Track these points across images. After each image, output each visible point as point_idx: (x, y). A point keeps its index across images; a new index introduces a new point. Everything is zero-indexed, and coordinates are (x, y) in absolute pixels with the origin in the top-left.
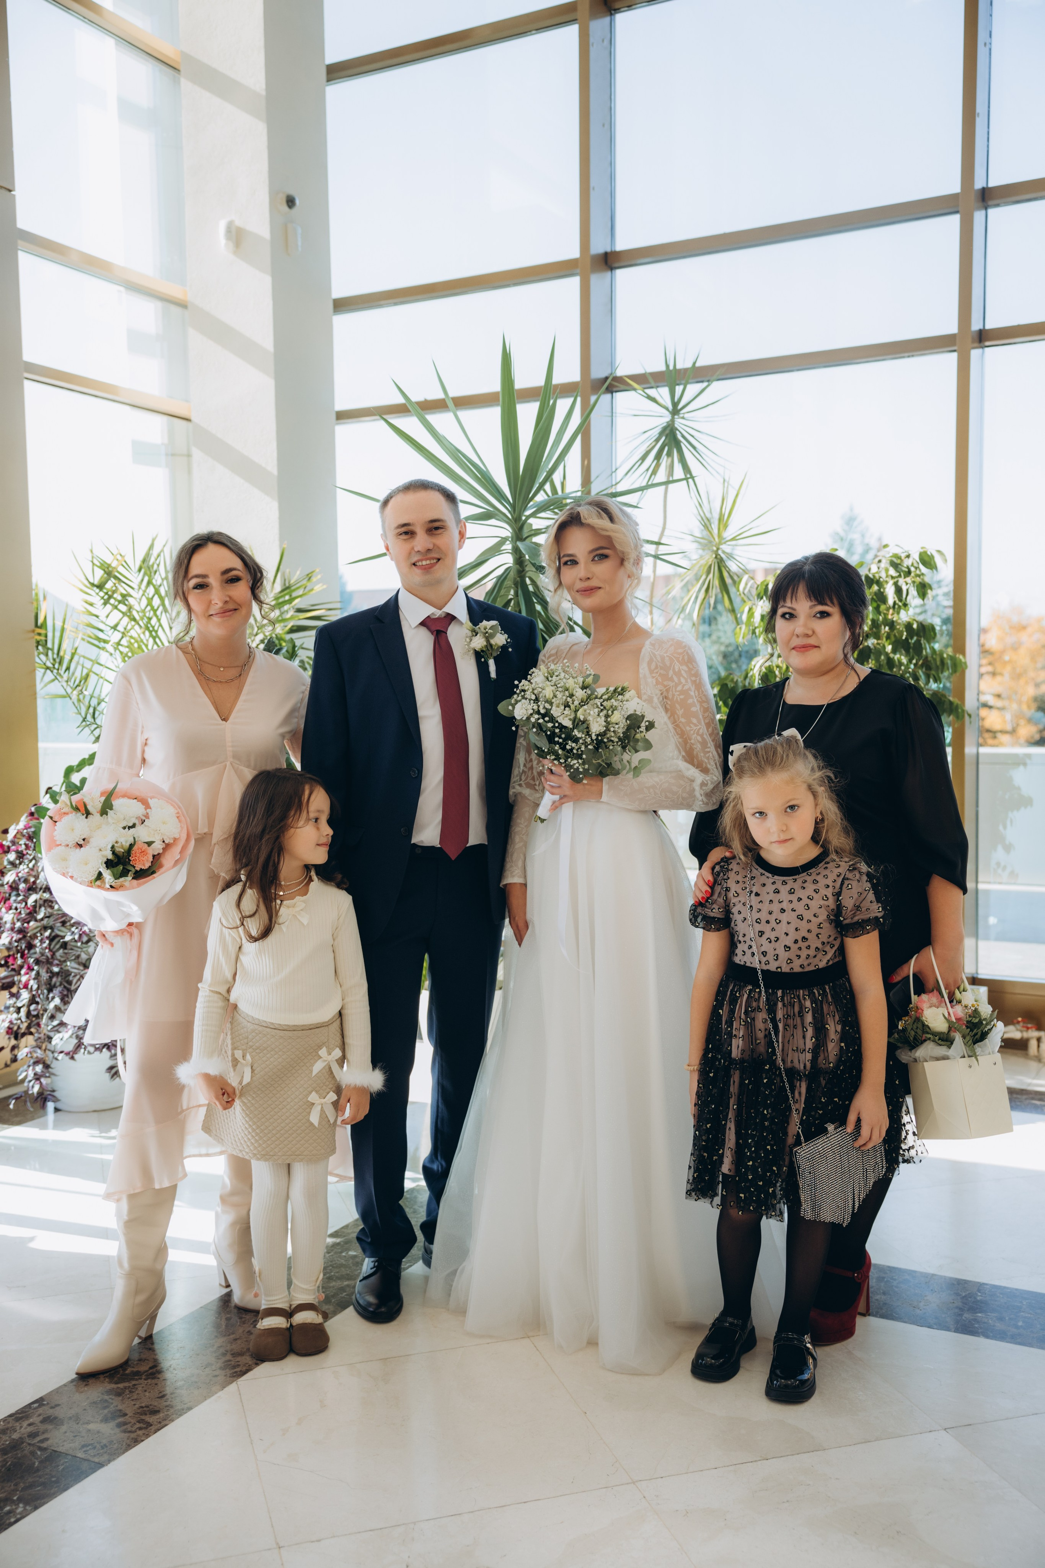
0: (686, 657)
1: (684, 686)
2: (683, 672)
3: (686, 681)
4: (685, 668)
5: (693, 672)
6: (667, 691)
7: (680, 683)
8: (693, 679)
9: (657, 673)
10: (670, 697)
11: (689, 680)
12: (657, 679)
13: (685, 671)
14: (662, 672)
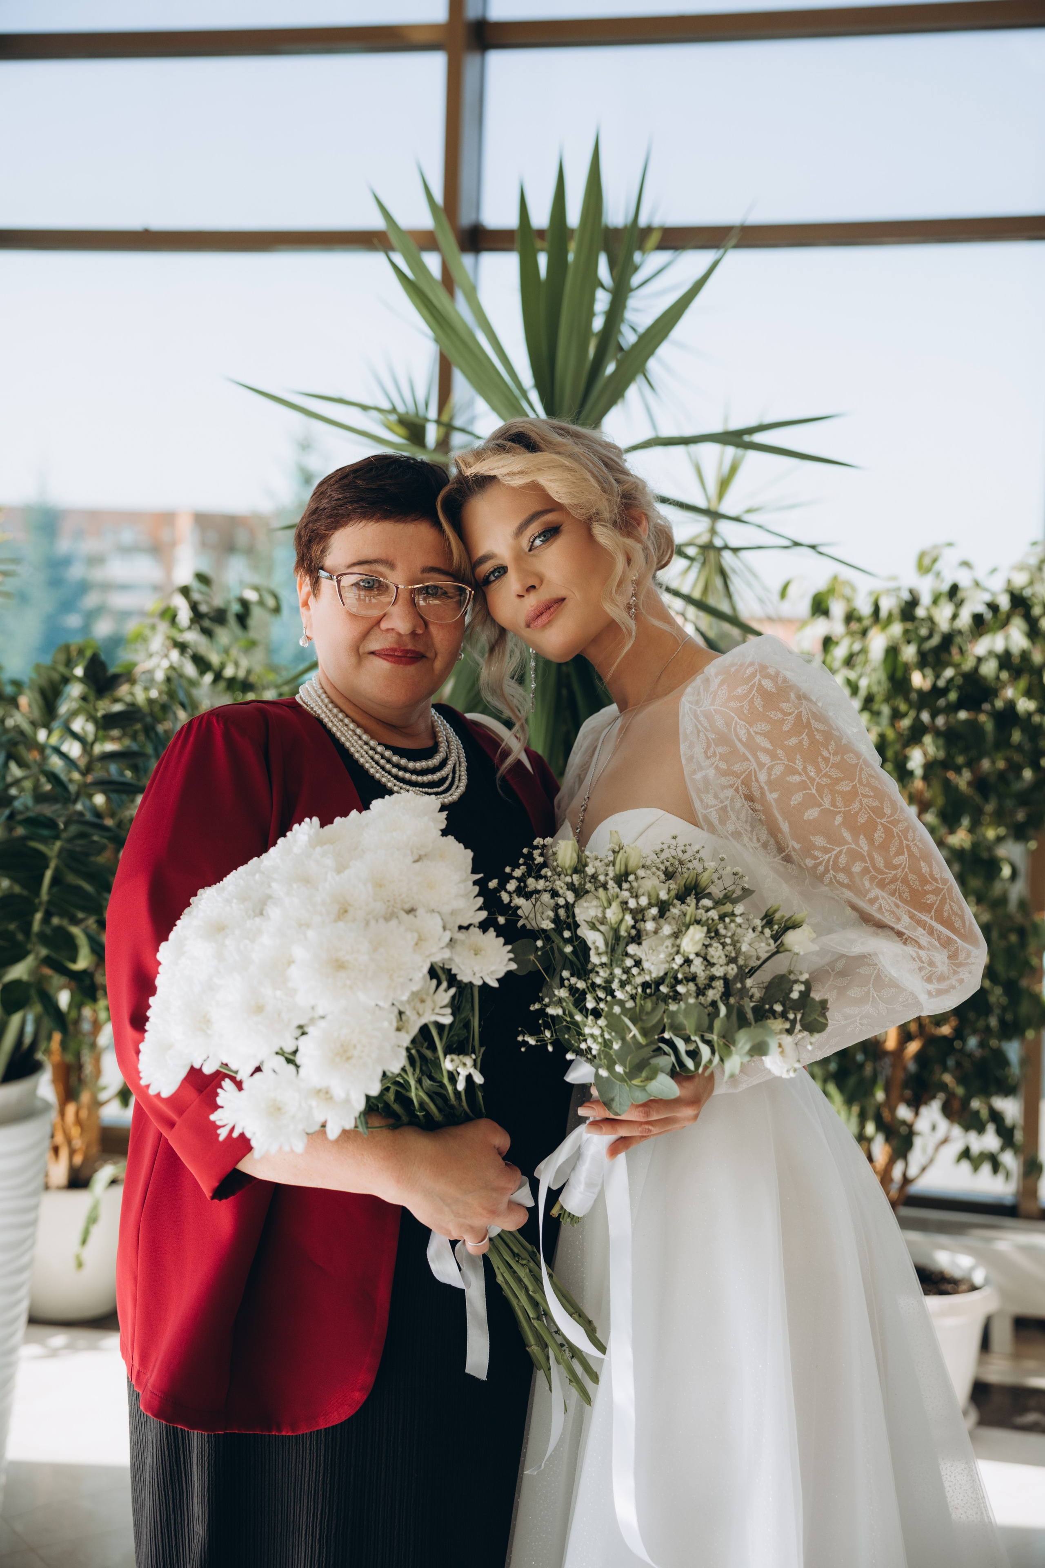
0: (758, 701)
1: (770, 770)
2: (759, 739)
3: (774, 756)
4: (763, 727)
5: (786, 728)
6: (746, 783)
7: (761, 765)
8: (793, 741)
9: (714, 754)
10: (757, 794)
11: (779, 751)
12: (717, 768)
13: (765, 734)
14: (720, 750)
